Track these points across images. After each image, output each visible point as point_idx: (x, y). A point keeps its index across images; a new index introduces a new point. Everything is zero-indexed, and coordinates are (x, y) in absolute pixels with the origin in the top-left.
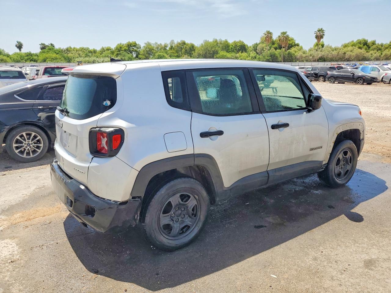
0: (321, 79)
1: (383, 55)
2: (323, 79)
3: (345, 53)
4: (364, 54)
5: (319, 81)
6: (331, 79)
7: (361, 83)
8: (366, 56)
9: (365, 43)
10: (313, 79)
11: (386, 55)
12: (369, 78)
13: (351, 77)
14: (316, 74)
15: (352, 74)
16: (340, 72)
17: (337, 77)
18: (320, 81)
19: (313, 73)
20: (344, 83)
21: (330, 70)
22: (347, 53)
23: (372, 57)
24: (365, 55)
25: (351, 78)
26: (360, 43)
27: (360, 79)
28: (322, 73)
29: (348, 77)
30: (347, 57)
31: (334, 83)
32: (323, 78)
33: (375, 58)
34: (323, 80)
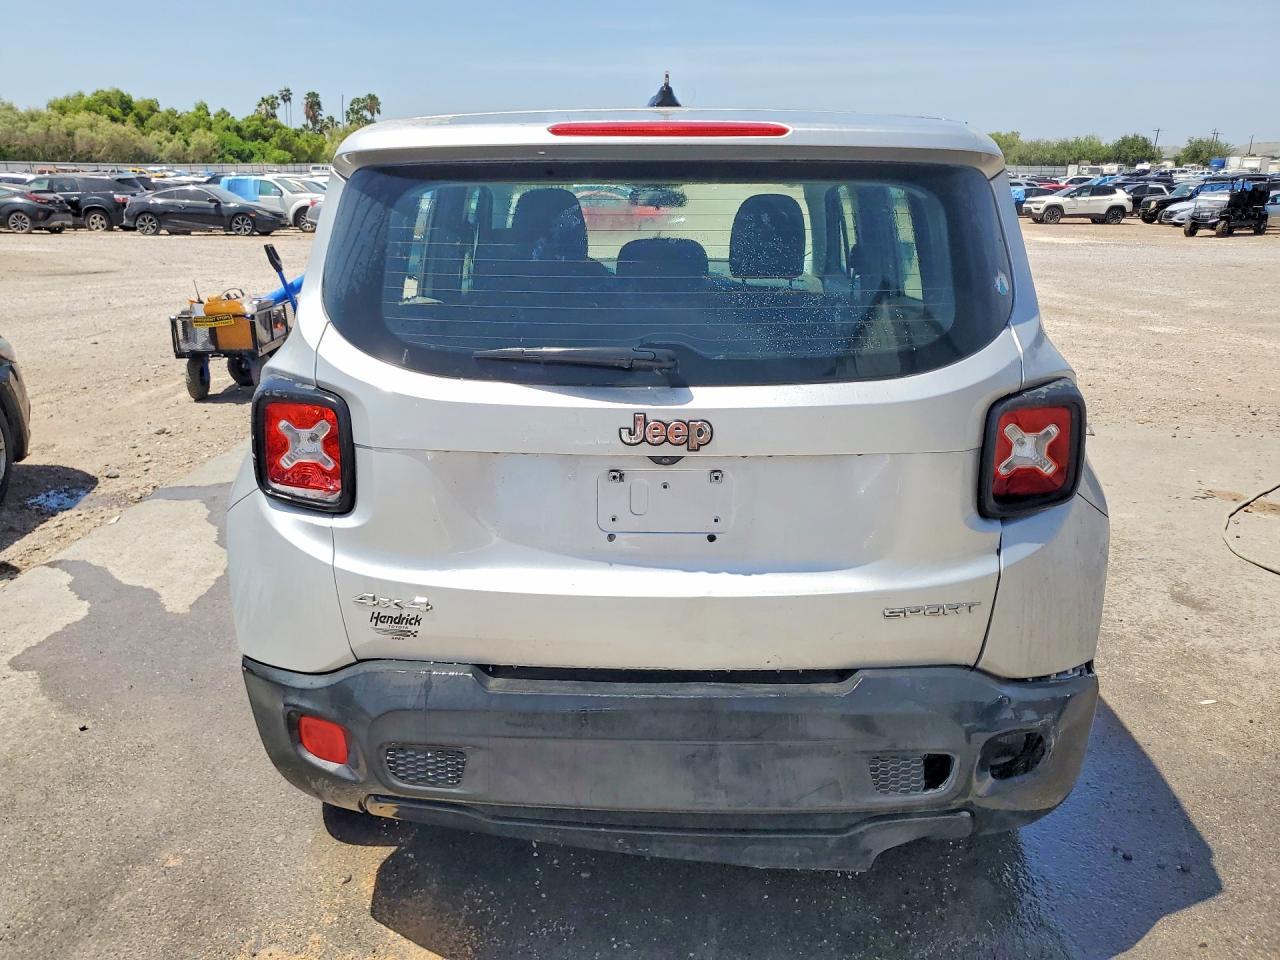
0: (96, 219)
1: (192, 146)
2: (104, 222)
3: (70, 134)
4: (134, 141)
5: (91, 230)
6: (144, 220)
7: (245, 230)
8: (141, 145)
9: (126, 105)
10: (70, 223)
11: (200, 148)
12: (267, 214)
13: (213, 212)
14: (75, 205)
15: (211, 201)
16: (173, 198)
17: (165, 213)
18: (94, 227)
19: (62, 198)
20: (188, 233)
21: (118, 190)
22: (79, 132)
23: (161, 151)
24: (138, 144)
25: (210, 215)
26: (107, 100)
27: (243, 220)
28: (94, 197)
29: (197, 211)
30: (81, 146)
31: (156, 233)
32: (101, 219)
33: (171, 156)
34: (103, 226)
